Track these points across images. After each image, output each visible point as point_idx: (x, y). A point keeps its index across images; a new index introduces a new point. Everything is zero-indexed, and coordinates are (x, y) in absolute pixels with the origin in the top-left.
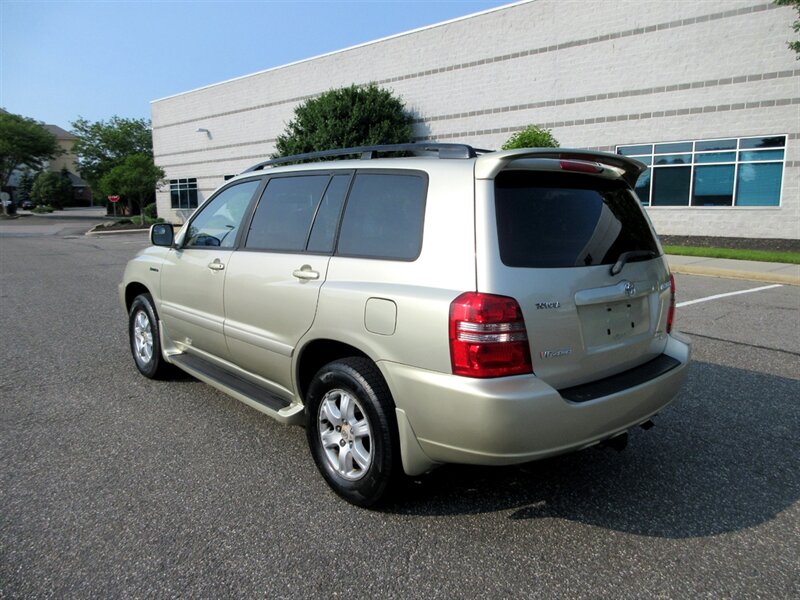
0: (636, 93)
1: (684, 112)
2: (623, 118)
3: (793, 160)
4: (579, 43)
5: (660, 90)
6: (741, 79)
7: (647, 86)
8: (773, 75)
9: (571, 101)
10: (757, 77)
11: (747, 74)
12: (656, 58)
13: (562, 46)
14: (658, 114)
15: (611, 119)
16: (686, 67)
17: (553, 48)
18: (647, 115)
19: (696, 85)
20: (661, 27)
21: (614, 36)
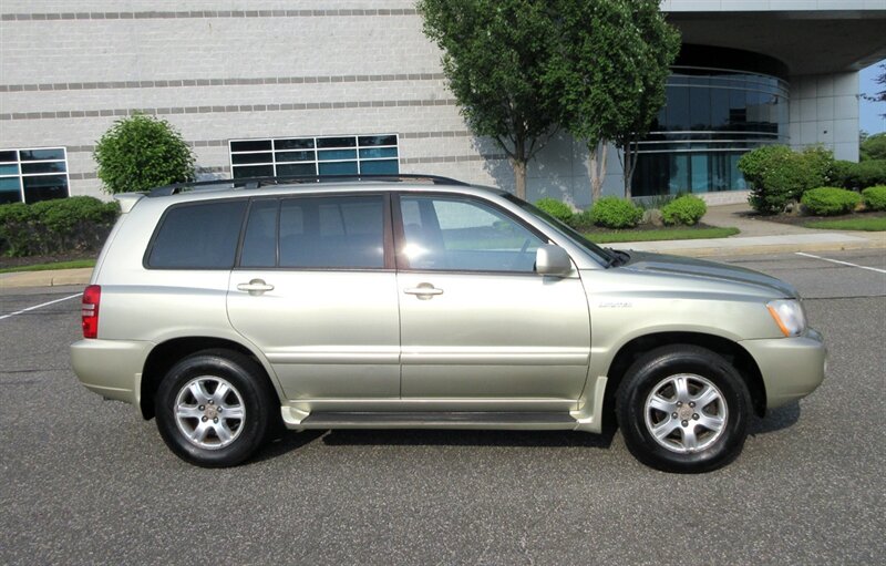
0: (244, 82)
1: (301, 106)
2: (232, 109)
3: (406, 157)
4: (164, 15)
5: (271, 81)
6: (350, 79)
7: (256, 76)
8: (378, 78)
9: (162, 84)
10: (364, 78)
11: (356, 74)
12: (262, 46)
13: (139, 15)
14: (273, 107)
15: (219, 109)
16: (296, 60)
17: (126, 15)
18: (260, 108)
19: (310, 80)
20: (263, 14)
21: (208, 14)
